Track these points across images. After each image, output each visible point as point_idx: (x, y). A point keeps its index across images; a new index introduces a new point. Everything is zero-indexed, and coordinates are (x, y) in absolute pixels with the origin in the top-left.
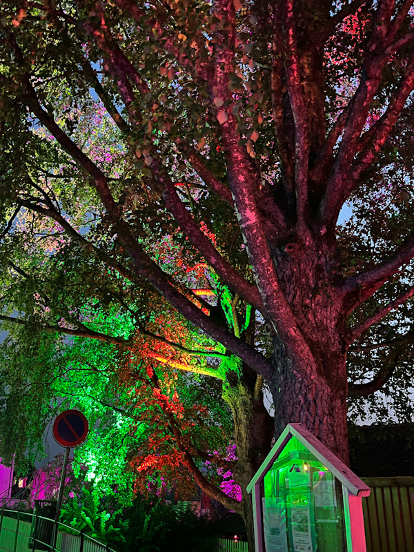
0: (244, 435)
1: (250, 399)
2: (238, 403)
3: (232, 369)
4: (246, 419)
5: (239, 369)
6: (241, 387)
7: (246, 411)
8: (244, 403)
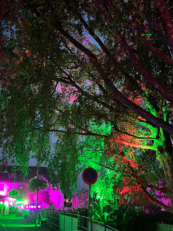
0: (169, 175)
1: (171, 158)
2: (165, 161)
3: (160, 145)
4: (170, 168)
5: (164, 145)
6: (166, 153)
7: (169, 164)
8: (168, 160)
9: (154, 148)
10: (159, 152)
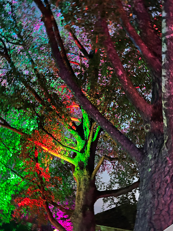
0: (81, 197)
1: (89, 178)
2: (82, 179)
3: (82, 160)
4: (85, 188)
5: (86, 161)
6: (85, 171)
7: (85, 184)
8: (85, 180)
9: (74, 162)
10: (78, 168)
